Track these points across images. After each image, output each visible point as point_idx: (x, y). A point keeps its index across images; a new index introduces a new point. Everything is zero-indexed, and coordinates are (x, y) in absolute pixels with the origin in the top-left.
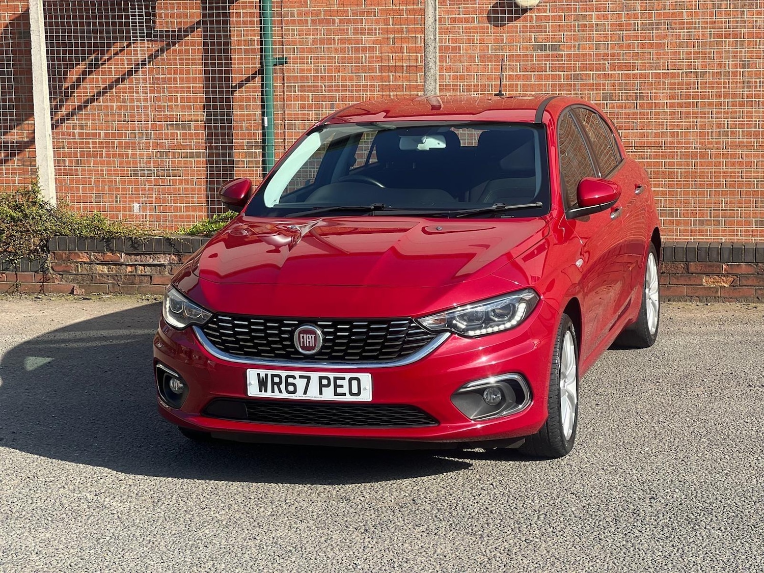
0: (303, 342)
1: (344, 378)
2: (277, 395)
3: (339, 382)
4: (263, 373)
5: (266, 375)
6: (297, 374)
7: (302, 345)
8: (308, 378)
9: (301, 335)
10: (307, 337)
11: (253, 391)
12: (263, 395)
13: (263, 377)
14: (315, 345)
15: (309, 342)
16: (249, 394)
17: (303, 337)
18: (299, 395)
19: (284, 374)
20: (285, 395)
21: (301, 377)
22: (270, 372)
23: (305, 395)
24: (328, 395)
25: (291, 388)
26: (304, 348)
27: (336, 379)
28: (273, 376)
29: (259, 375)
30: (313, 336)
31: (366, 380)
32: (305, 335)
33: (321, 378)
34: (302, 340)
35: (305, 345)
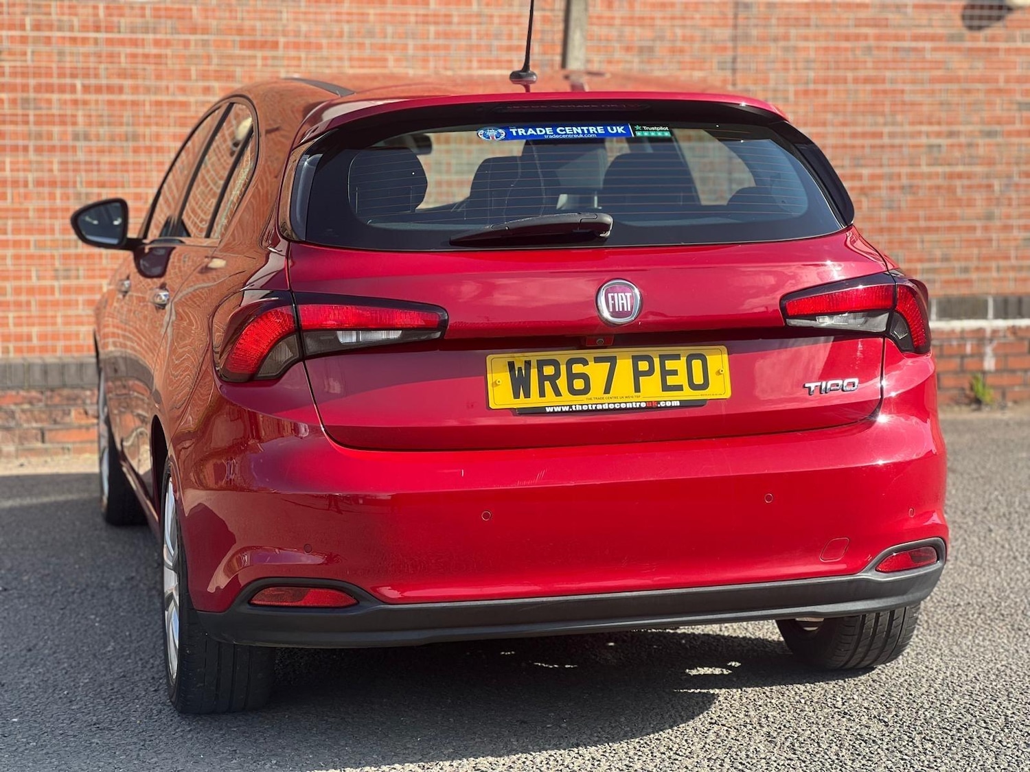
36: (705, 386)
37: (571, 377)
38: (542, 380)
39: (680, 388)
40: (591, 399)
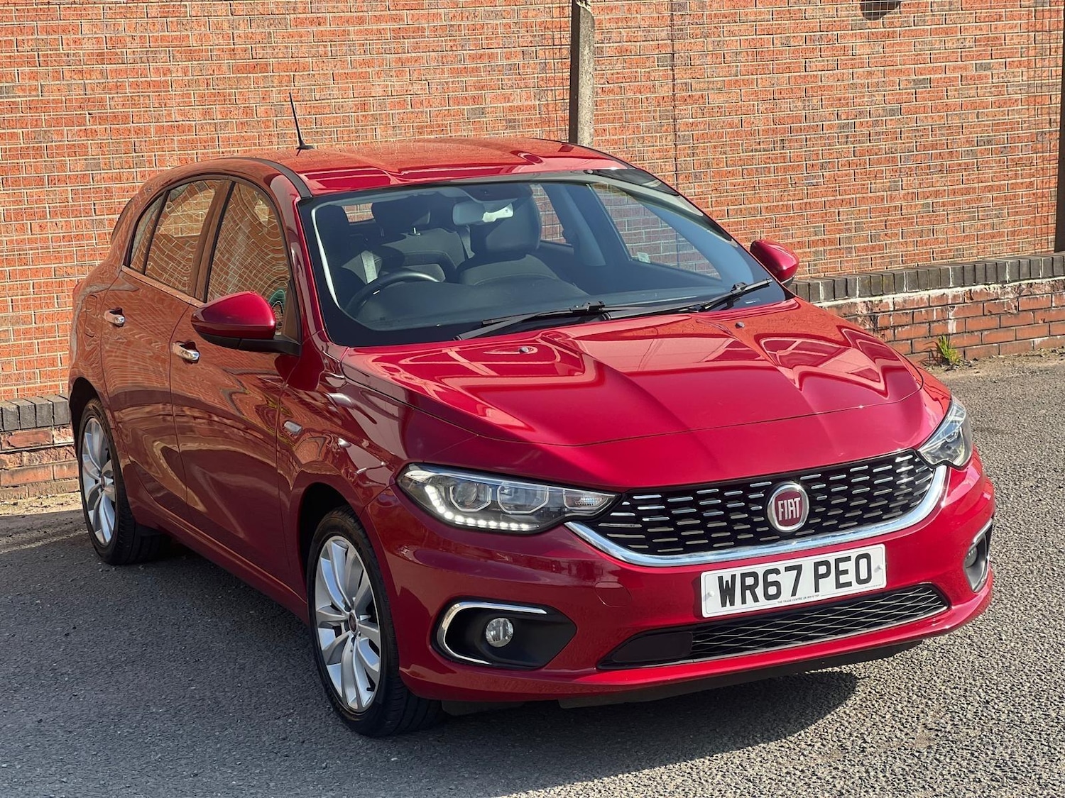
0: (783, 513)
1: (848, 559)
2: (751, 606)
3: (842, 566)
4: (727, 574)
5: (733, 577)
6: (781, 565)
7: (780, 519)
8: (798, 568)
9: (780, 503)
10: (789, 504)
11: (712, 607)
12: (729, 610)
13: (727, 582)
14: (800, 516)
15: (792, 511)
16: (705, 615)
17: (783, 505)
18: (785, 600)
19: (760, 569)
20: (764, 604)
21: (787, 569)
22: (738, 571)
23: (794, 597)
24: (828, 590)
25: (772, 590)
26: (783, 523)
27: (838, 561)
28: (744, 576)
29: (720, 579)
30: (797, 500)
31: (878, 554)
32: (785, 501)
33: (817, 565)
34: (781, 510)
35: (786, 518)
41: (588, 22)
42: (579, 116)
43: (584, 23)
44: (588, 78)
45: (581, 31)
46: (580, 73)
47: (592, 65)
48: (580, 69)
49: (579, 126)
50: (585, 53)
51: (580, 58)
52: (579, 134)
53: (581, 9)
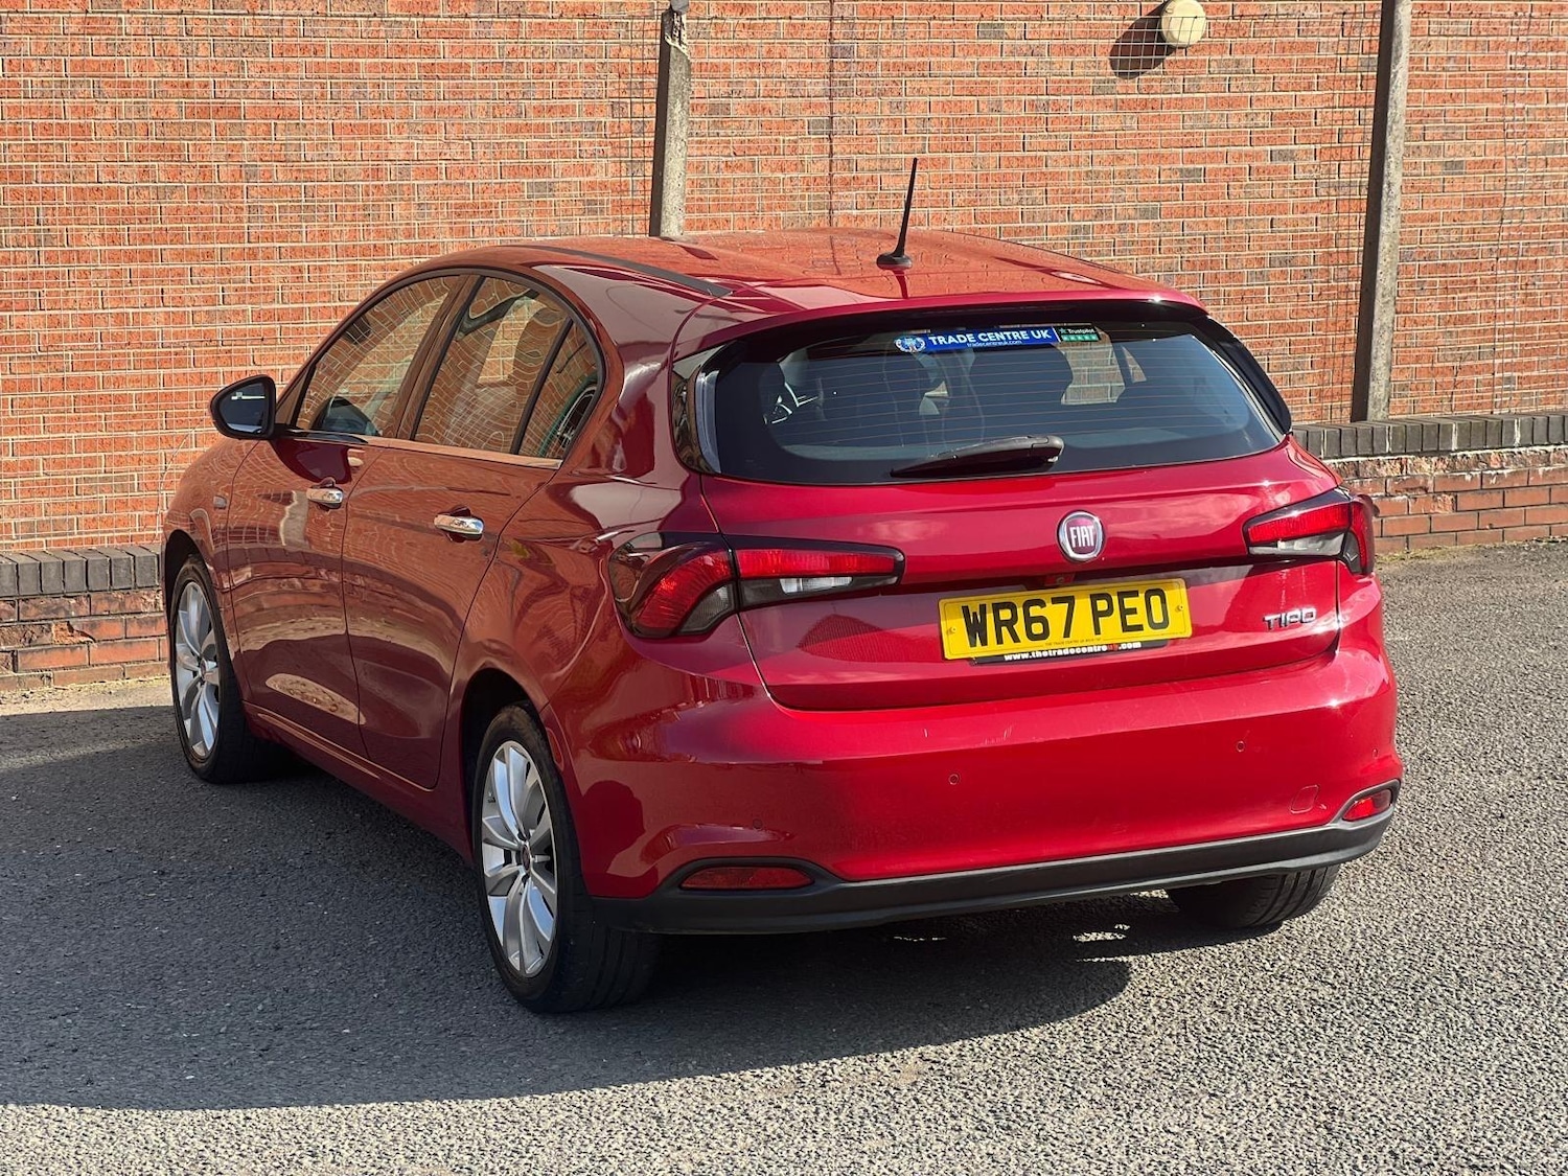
36: (1165, 624)
37: (1029, 621)
38: (999, 624)
39: (1139, 628)
40: (1050, 644)
41: (681, 69)
42: (664, 200)
43: (675, 69)
44: (679, 147)
45: (670, 80)
46: (667, 139)
47: (684, 129)
48: (667, 132)
49: (663, 214)
50: (676, 111)
51: (669, 118)
52: (662, 225)
53: (673, 49)
